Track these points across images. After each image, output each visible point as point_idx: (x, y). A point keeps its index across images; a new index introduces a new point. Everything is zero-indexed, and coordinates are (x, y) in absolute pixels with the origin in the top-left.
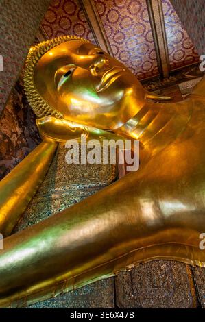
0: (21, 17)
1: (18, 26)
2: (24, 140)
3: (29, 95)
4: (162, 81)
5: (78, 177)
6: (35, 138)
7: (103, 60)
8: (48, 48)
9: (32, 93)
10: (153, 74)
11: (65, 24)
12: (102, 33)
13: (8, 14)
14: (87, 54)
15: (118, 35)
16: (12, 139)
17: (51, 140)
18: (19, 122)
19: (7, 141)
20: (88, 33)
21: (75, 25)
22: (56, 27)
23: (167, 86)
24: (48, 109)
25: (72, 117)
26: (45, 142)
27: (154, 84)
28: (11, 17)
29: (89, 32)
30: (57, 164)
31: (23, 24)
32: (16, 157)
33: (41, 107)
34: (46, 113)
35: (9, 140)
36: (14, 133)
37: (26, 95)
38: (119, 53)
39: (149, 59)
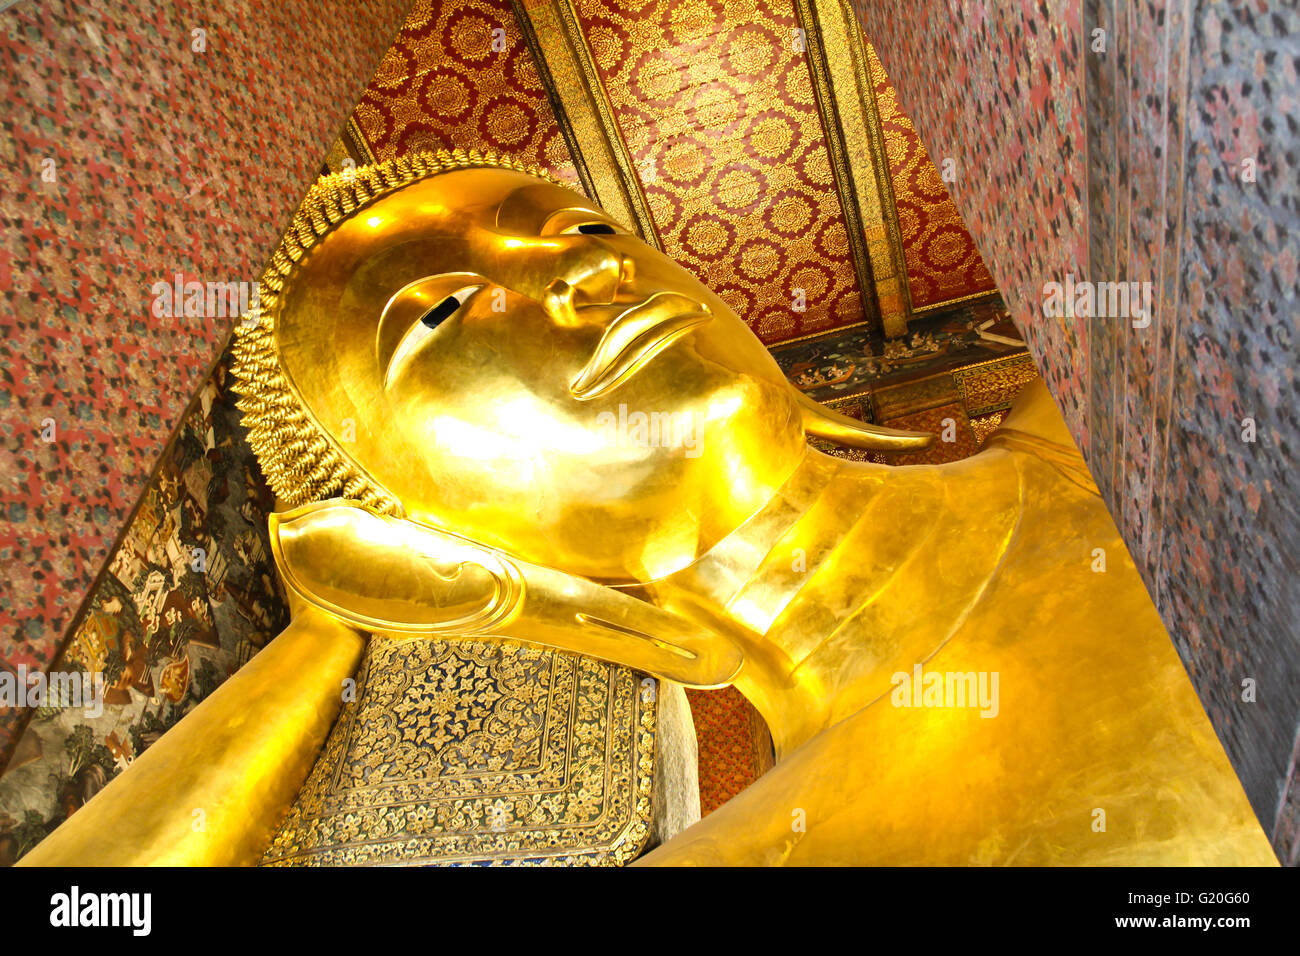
0: (268, 101)
1: (250, 138)
2: (196, 604)
3: (251, 399)
4: (878, 351)
5: (460, 822)
6: (254, 596)
7: (611, 265)
8: (364, 198)
9: (267, 390)
10: (837, 321)
11: (445, 101)
12: (607, 140)
13: (216, 93)
14: (536, 232)
15: (678, 151)
16: (140, 600)
17: (333, 619)
18: (187, 516)
19: (114, 606)
20: (547, 138)
21: (493, 104)
22: (404, 110)
23: (902, 377)
24: (335, 466)
25: (446, 507)
26: (304, 628)
27: (841, 365)
28: (224, 103)
29: (553, 132)
30: (352, 745)
31: (274, 131)
32: (148, 690)
33: (302, 452)
34: (317, 484)
35: (129, 604)
36: (154, 567)
37: (237, 397)
38: (680, 226)
39: (816, 257)
